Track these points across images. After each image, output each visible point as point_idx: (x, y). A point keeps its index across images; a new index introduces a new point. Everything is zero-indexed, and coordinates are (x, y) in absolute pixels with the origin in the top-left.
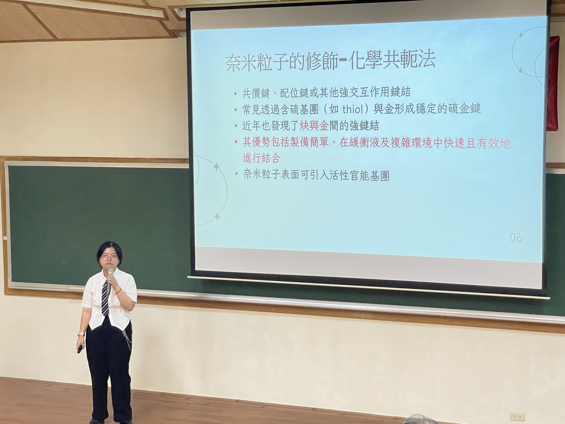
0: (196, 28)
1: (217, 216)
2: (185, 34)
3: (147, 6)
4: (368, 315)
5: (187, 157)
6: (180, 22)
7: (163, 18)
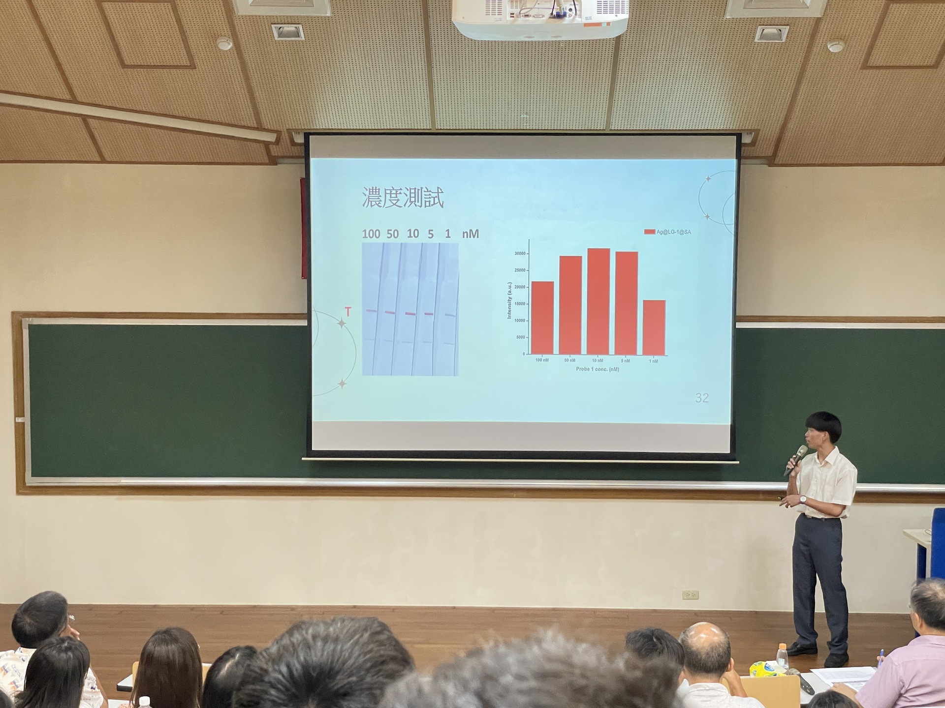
0: (316, 156)
1: (342, 384)
2: (303, 160)
3: (260, 128)
4: (521, 493)
5: (306, 312)
6: (293, 147)
7: (272, 142)
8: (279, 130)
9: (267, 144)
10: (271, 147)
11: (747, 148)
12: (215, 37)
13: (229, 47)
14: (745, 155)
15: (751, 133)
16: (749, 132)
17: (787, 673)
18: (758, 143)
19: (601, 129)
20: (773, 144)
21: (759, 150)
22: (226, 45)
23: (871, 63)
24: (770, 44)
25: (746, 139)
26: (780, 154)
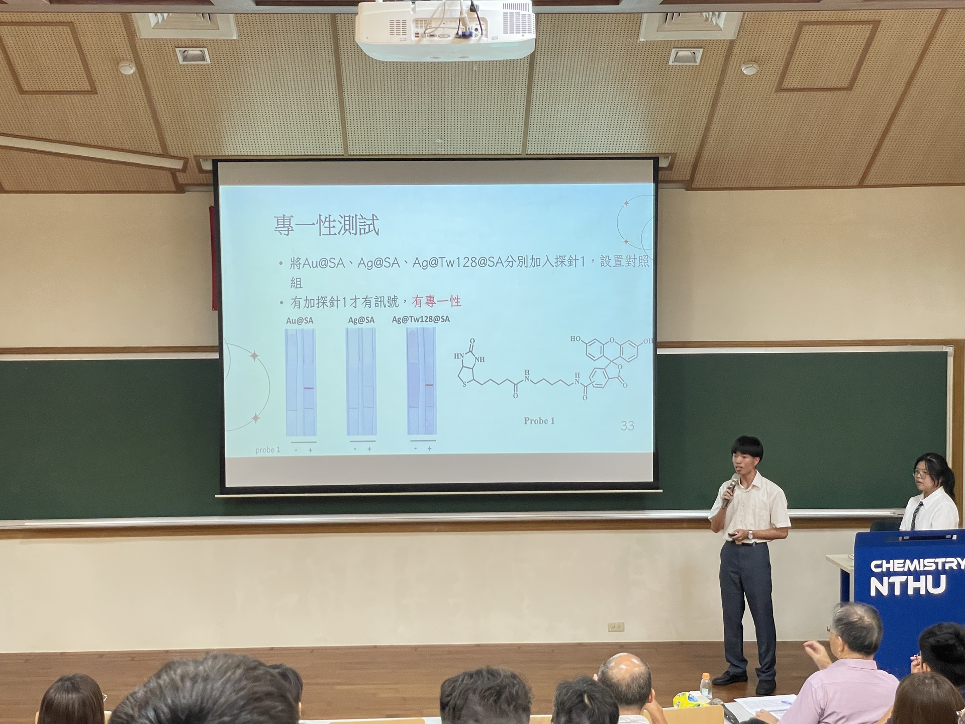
0: (225, 183)
1: (256, 418)
2: (212, 188)
3: (165, 155)
4: (442, 527)
5: (217, 344)
6: (201, 175)
7: (179, 169)
8: (186, 156)
9: (173, 172)
10: (178, 174)
11: (664, 172)
12: (117, 62)
13: (132, 71)
14: (662, 179)
15: (668, 157)
16: (666, 155)
17: (711, 704)
18: (674, 167)
19: (518, 153)
20: (690, 167)
21: (675, 175)
22: (129, 70)
23: (786, 85)
24: (684, 68)
25: (663, 163)
26: (698, 177)
